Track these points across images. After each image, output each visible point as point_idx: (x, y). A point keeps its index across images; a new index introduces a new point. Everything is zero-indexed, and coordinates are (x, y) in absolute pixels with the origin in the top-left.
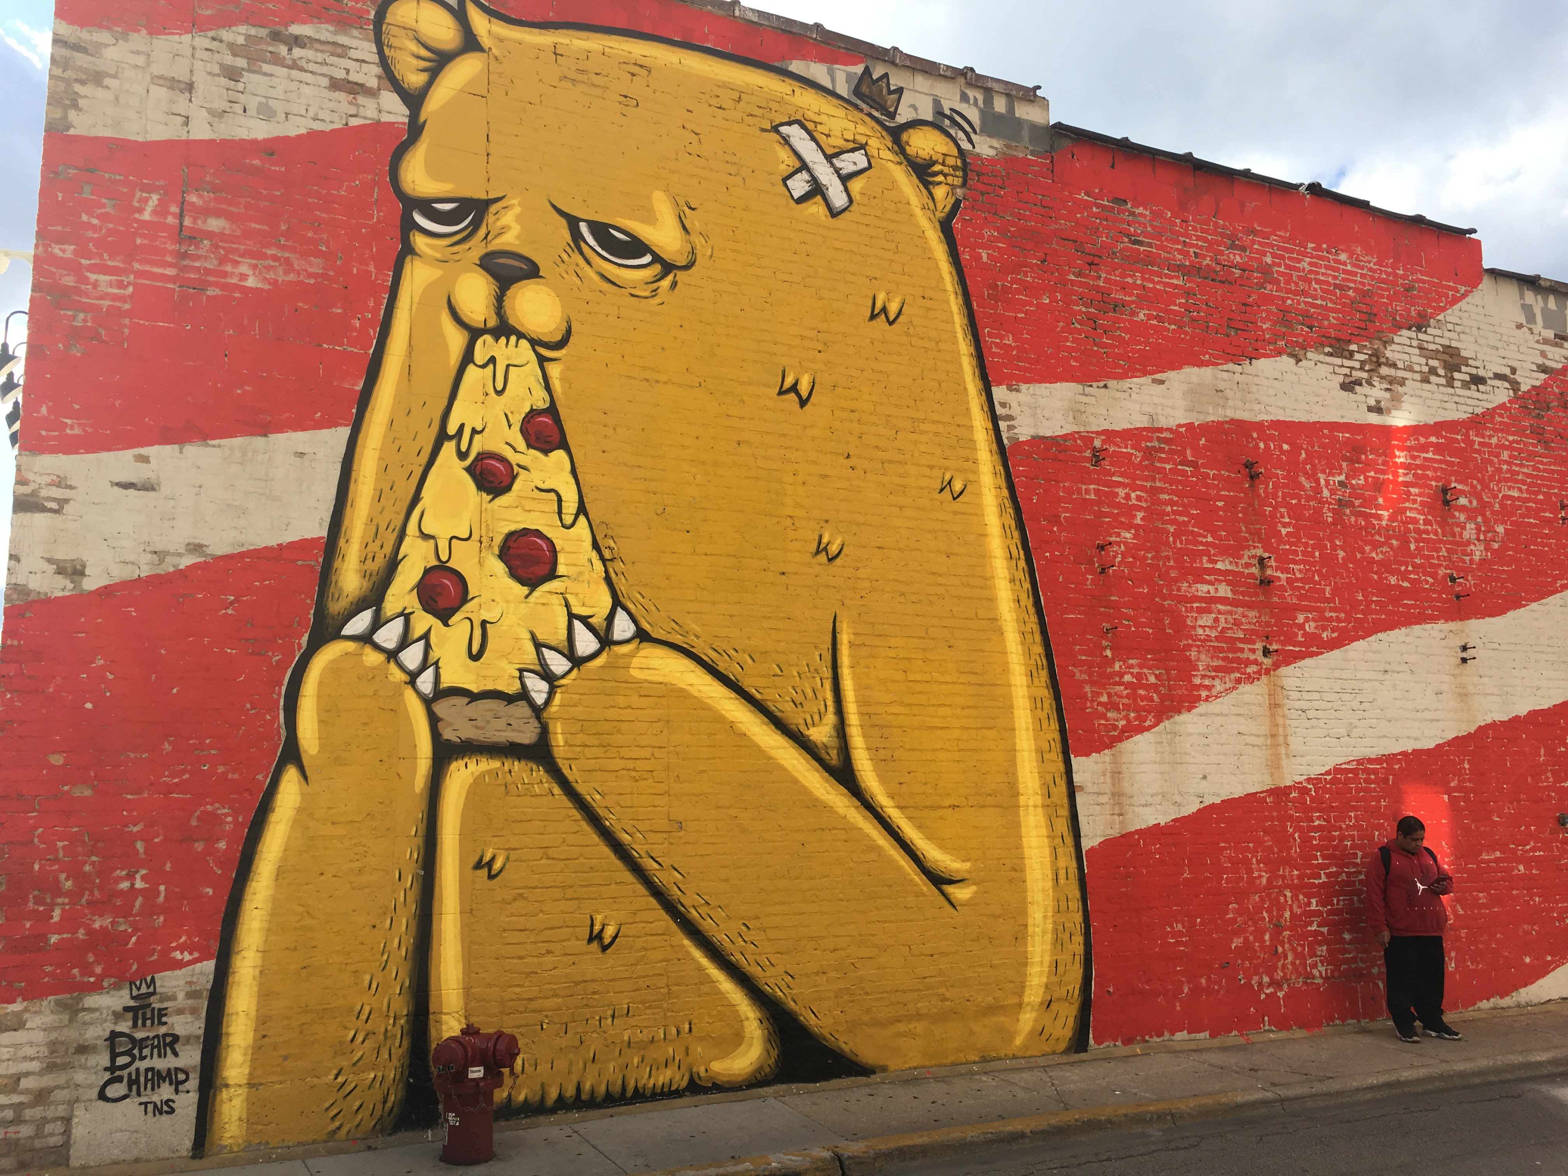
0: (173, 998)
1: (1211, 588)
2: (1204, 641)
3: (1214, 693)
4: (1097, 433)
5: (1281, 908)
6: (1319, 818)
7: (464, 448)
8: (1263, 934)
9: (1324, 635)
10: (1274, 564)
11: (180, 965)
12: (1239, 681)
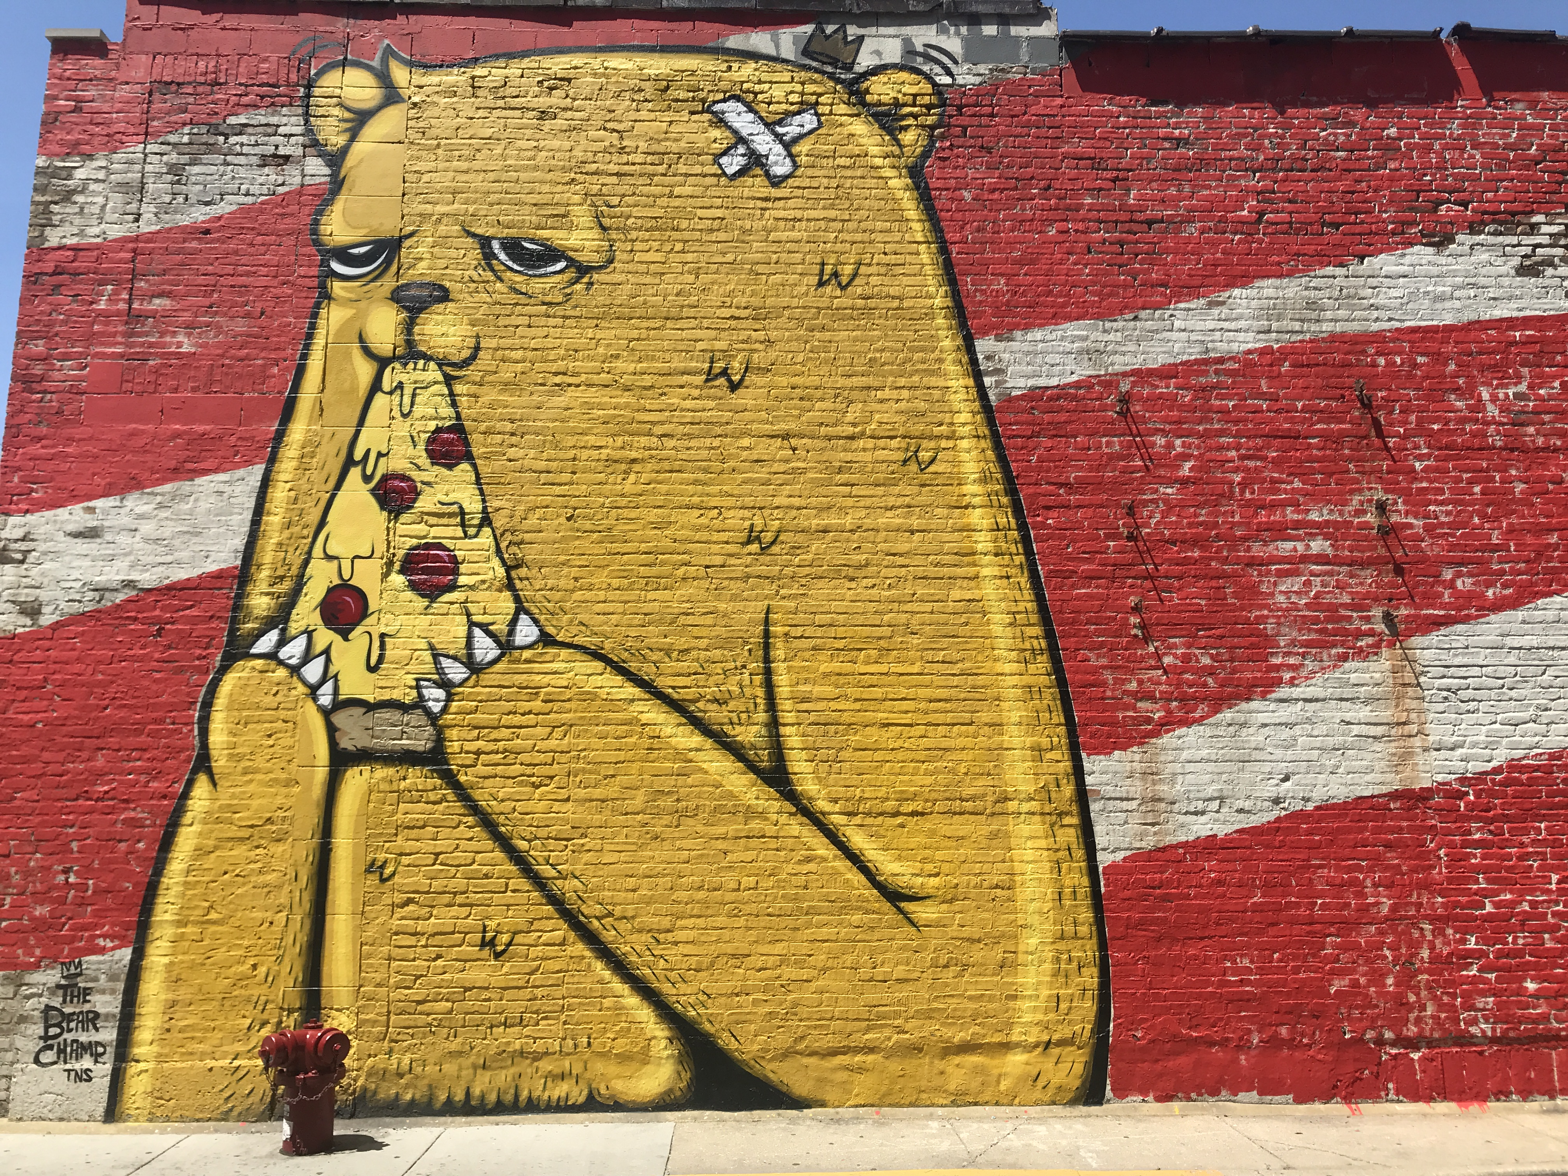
0: (96, 979)
1: (1300, 547)
2: (1288, 610)
3: (1304, 674)
4: (1125, 374)
5: (1414, 945)
6: (1479, 829)
7: (369, 472)
8: (1384, 975)
9: (1490, 593)
10: (1401, 507)
11: (102, 951)
12: (1344, 658)
